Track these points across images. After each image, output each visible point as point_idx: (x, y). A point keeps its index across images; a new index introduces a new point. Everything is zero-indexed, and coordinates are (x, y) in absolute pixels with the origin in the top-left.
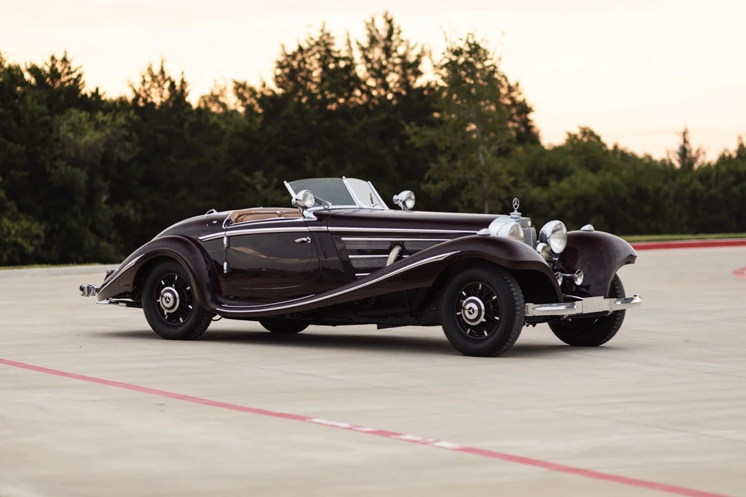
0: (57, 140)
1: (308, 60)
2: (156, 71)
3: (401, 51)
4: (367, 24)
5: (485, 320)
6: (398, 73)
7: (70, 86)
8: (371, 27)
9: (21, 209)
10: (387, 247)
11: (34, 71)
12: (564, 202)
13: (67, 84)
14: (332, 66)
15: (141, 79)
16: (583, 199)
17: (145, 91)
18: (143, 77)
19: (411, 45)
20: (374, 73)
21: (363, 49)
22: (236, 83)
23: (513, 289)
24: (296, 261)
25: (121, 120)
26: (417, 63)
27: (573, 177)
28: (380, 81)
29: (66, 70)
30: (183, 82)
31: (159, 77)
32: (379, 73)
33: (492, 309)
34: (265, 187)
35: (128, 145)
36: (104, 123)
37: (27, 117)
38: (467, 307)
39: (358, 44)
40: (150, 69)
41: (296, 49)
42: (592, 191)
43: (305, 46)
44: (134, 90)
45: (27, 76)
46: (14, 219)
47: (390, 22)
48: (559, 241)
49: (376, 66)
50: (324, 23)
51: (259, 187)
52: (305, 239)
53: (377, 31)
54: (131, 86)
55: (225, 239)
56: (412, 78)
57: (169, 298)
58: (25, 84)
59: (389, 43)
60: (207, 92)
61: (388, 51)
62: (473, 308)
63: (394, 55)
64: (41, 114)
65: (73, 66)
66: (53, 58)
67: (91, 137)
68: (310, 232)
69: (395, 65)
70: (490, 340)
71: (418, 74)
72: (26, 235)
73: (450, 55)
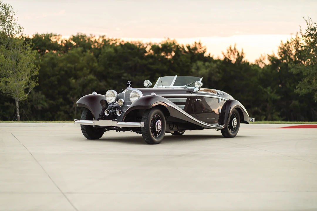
1: (290, 46)
2: (233, 48)
7: (201, 53)
11: (189, 47)
14: (300, 49)
15: (227, 51)
17: (229, 56)
25: (215, 65)
29: (200, 47)
30: (242, 53)
31: (232, 51)
34: (271, 93)
35: (219, 75)
36: (208, 66)
37: (181, 63)
40: (230, 48)
41: (286, 42)
43: (290, 41)
45: (186, 49)
51: (269, 93)
54: (223, 54)
58: (185, 52)
64: (187, 62)
65: (203, 45)
66: (196, 43)
73: (310, 31)
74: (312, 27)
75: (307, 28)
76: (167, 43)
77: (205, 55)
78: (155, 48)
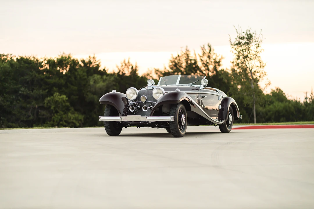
0: (89, 85)
1: (181, 59)
2: (127, 62)
3: (214, 57)
4: (202, 48)
6: (213, 65)
7: (96, 67)
8: (203, 49)
9: (75, 110)
11: (83, 62)
12: (271, 112)
13: (95, 66)
14: (189, 62)
15: (121, 65)
16: (278, 112)
17: (122, 69)
18: (122, 64)
19: (218, 55)
20: (205, 65)
21: (200, 56)
22: (155, 69)
25: (112, 78)
27: (274, 104)
28: (206, 68)
29: (94, 61)
30: (136, 66)
31: (127, 64)
32: (206, 65)
36: (106, 79)
37: (78, 77)
39: (199, 55)
40: (124, 61)
41: (177, 56)
42: (281, 109)
43: (180, 55)
44: (119, 69)
45: (80, 63)
46: (73, 113)
47: (210, 47)
49: (205, 63)
50: (187, 47)
53: (205, 50)
54: (117, 67)
56: (217, 67)
58: (80, 66)
59: (209, 54)
61: (209, 57)
63: (211, 58)
64: (84, 76)
65: (97, 59)
66: (90, 57)
67: (101, 84)
69: (212, 62)
71: (219, 65)
72: (76, 119)
73: (239, 40)
74: (241, 36)
75: (236, 37)
76: (62, 57)
77: (100, 69)
78: (51, 62)
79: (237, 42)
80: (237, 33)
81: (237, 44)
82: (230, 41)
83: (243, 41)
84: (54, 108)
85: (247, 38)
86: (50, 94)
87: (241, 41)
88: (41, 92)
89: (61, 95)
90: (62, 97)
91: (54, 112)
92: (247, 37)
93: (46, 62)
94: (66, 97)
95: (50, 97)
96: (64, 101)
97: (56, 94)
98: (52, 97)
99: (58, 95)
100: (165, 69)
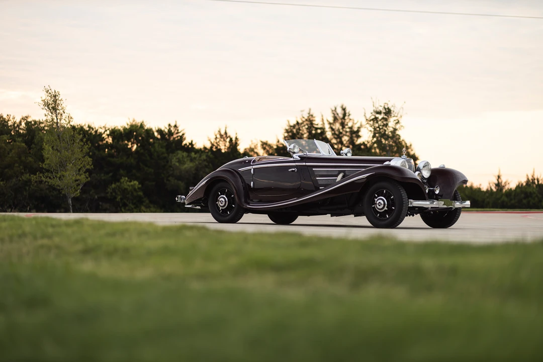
0: (171, 167)
1: (301, 128)
2: (223, 132)
3: (350, 125)
4: (332, 111)
5: (387, 209)
6: (348, 136)
7: (178, 140)
8: (334, 112)
9: (151, 202)
10: (336, 173)
11: (160, 131)
13: (176, 139)
14: (314, 132)
17: (217, 143)
18: (216, 136)
19: (355, 122)
20: (336, 136)
21: (330, 124)
22: (262, 142)
23: (402, 193)
24: (290, 184)
25: (204, 157)
26: (358, 131)
28: (338, 140)
29: (176, 131)
30: (236, 139)
31: (224, 136)
32: (338, 136)
33: (391, 203)
36: (195, 158)
37: (155, 154)
38: (378, 203)
39: (328, 121)
40: (219, 131)
41: (295, 123)
43: (300, 121)
45: (156, 134)
47: (344, 109)
48: (427, 171)
49: (337, 133)
50: (310, 110)
52: (294, 169)
53: (338, 114)
54: (209, 140)
55: (252, 170)
56: (355, 139)
57: (222, 200)
58: (155, 138)
59: (343, 121)
60: (248, 147)
62: (381, 203)
63: (346, 127)
64: (163, 153)
65: (180, 129)
66: (169, 125)
67: (188, 165)
68: (297, 166)
69: (346, 132)
70: (389, 220)
71: (358, 137)
73: (375, 114)
74: (378, 110)
75: (372, 111)
76: (132, 126)
77: (184, 143)
78: (116, 134)
79: (373, 117)
80: (374, 106)
81: (373, 120)
82: (365, 116)
83: (380, 117)
84: (121, 199)
85: (384, 113)
86: (116, 179)
87: (377, 116)
88: (103, 177)
89: (130, 181)
90: (132, 183)
91: (121, 205)
92: (384, 111)
93: (108, 132)
94: (139, 184)
95: (115, 184)
96: (135, 190)
97: (124, 179)
98: (118, 184)
99: (127, 181)
100: (278, 142)
